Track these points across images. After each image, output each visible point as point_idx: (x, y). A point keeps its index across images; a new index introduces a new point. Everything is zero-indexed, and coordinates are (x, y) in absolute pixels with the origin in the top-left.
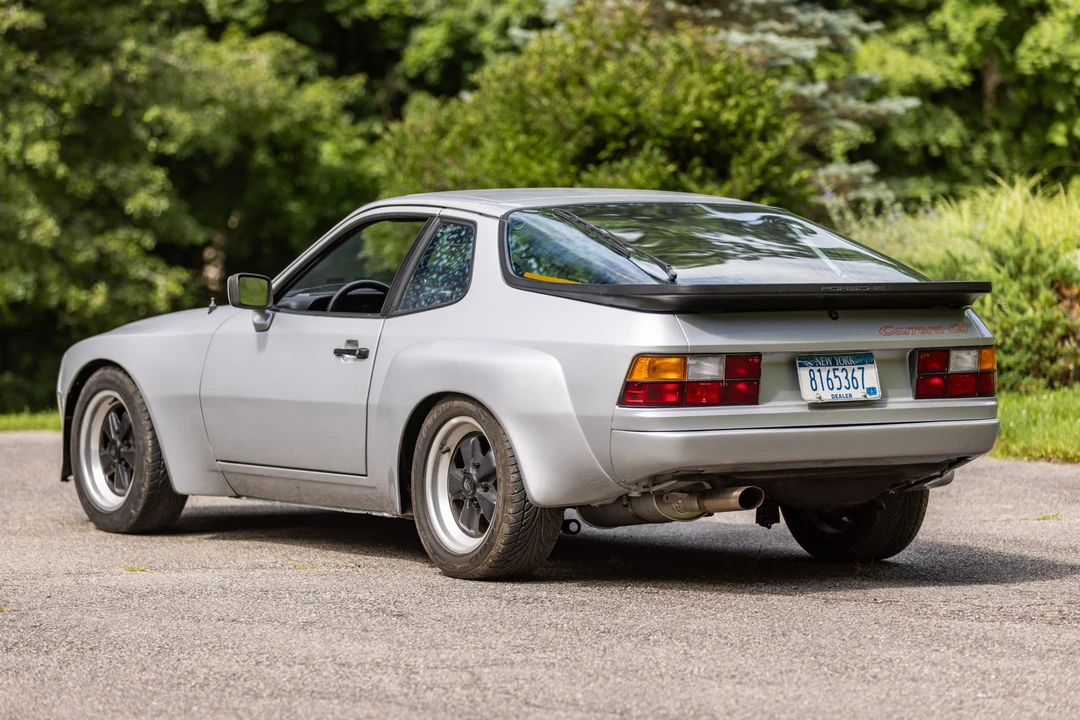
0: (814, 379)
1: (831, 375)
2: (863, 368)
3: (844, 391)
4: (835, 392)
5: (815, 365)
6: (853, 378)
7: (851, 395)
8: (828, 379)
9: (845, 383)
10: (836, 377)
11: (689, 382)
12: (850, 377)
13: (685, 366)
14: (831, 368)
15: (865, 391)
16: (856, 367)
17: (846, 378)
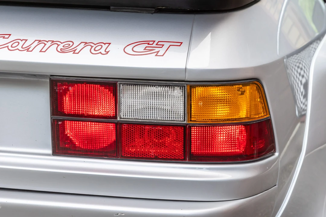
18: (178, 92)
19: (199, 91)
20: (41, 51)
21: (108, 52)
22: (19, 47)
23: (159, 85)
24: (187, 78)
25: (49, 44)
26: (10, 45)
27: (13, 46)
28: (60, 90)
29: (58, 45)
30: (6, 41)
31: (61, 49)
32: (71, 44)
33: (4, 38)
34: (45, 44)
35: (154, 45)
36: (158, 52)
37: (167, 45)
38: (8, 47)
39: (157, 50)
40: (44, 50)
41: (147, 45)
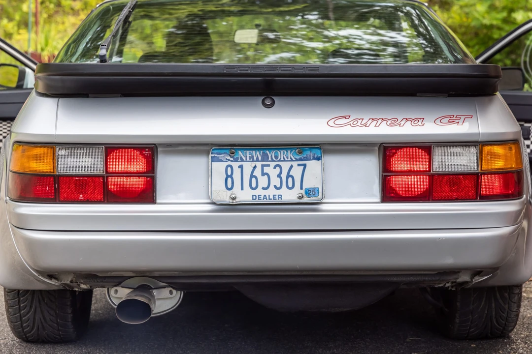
0: (231, 176)
1: (258, 173)
2: (305, 166)
3: (272, 192)
4: (259, 192)
5: (236, 160)
6: (288, 176)
7: (280, 196)
8: (252, 176)
9: (275, 181)
10: (263, 174)
11: (59, 176)
12: (284, 176)
13: (55, 159)
14: (259, 164)
15: (303, 192)
16: (295, 164)
17: (279, 176)
18: (473, 150)
19: (487, 149)
20: (375, 126)
21: (424, 124)
22: (359, 124)
23: (461, 146)
24: (480, 140)
25: (380, 121)
26: (351, 123)
27: (354, 123)
28: (390, 153)
29: (387, 121)
30: (347, 121)
31: (390, 124)
32: (396, 120)
33: (346, 118)
34: (378, 121)
35: (454, 118)
36: (458, 122)
37: (463, 118)
38: (350, 124)
39: (457, 121)
40: (377, 125)
41: (449, 118)
